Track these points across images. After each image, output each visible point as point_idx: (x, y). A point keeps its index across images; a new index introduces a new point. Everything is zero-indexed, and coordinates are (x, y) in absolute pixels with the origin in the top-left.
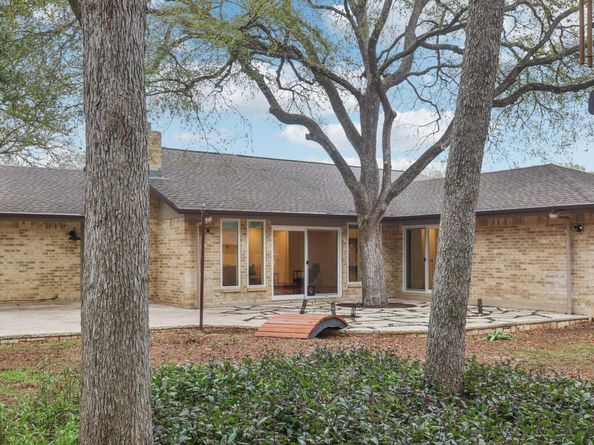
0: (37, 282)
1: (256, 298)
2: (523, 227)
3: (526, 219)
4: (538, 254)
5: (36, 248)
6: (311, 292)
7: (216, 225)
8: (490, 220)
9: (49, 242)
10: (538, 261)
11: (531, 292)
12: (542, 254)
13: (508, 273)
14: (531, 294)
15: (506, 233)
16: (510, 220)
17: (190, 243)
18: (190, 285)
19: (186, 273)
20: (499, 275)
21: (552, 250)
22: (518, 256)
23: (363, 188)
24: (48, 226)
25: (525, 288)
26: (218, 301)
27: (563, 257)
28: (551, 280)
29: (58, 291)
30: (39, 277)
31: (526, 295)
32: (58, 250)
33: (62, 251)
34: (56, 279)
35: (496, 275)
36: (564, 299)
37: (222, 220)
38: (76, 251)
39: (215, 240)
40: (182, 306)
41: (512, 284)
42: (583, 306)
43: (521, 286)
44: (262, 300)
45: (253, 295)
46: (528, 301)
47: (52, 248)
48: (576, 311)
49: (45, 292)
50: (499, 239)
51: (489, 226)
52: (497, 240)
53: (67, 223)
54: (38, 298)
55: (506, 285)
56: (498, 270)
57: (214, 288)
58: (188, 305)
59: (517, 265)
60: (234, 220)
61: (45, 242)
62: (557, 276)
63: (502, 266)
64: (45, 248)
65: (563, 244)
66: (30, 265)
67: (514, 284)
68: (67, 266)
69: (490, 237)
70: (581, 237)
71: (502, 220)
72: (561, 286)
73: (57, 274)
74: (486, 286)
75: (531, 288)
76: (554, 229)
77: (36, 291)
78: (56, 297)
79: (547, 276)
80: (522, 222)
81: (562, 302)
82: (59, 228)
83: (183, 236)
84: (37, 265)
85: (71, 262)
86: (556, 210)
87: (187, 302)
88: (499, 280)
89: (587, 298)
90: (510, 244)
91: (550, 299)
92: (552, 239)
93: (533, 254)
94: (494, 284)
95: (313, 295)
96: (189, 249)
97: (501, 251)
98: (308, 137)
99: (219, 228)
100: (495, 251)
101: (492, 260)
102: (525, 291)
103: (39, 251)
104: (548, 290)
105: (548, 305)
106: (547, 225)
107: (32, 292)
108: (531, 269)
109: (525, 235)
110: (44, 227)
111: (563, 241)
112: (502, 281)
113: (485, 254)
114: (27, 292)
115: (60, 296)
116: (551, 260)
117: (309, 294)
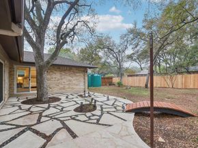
2: (72, 71)
12: (77, 78)
13: (67, 83)
15: (67, 72)
16: (68, 68)
22: (70, 78)
27: (82, 78)
43: (71, 86)
51: (61, 69)
52: (64, 73)
55: (67, 87)
59: (70, 81)
62: (81, 83)
63: (65, 81)
69: (61, 72)
71: (65, 68)
72: (82, 86)
74: (60, 87)
75: (74, 87)
79: (78, 83)
88: (64, 85)
90: (68, 75)
92: (80, 74)
97: (65, 77)
111: (82, 75)
113: (59, 78)
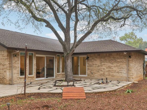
1: (31, 80)
2: (112, 56)
3: (113, 54)
4: (117, 64)
6: (47, 77)
8: (101, 54)
10: (117, 66)
11: (115, 75)
12: (118, 64)
13: (107, 70)
14: (115, 76)
15: (106, 58)
16: (108, 54)
17: (9, 60)
18: (9, 76)
19: (7, 71)
20: (104, 70)
21: (121, 63)
22: (110, 65)
23: (66, 43)
25: (112, 74)
26: (18, 82)
27: (125, 65)
28: (121, 72)
31: (113, 76)
35: (103, 70)
36: (125, 77)
37: (20, 52)
39: (18, 59)
40: (5, 84)
41: (108, 73)
42: (131, 79)
43: (111, 74)
44: (33, 80)
46: (114, 78)
48: (130, 81)
50: (104, 60)
51: (101, 56)
52: (103, 60)
56: (104, 69)
57: (17, 77)
58: (8, 83)
62: (123, 71)
63: (105, 68)
65: (125, 61)
67: (109, 73)
69: (101, 59)
70: (130, 59)
71: (105, 54)
72: (124, 73)
74: (100, 74)
76: (122, 57)
79: (120, 71)
80: (111, 55)
81: (124, 78)
83: (6, 58)
86: (126, 51)
87: (7, 82)
88: (104, 72)
89: (132, 77)
90: (107, 61)
91: (121, 77)
92: (121, 60)
93: (115, 64)
94: (103, 73)
96: (8, 62)
97: (105, 63)
98: (46, 26)
99: (19, 55)
100: (103, 63)
101: (102, 66)
102: (112, 75)
104: (120, 75)
105: (120, 79)
106: (119, 56)
108: (114, 69)
109: (113, 59)
112: (105, 72)
113: (100, 64)
116: (121, 66)
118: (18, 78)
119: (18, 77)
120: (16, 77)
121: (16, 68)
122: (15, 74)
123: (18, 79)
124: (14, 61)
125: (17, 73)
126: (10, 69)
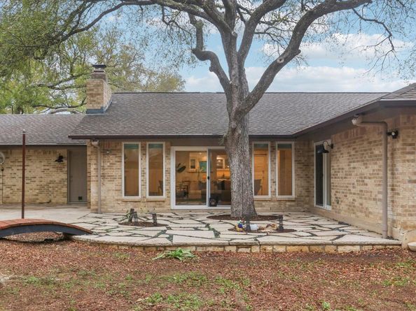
0: (37, 191)
1: (154, 207)
5: (37, 168)
7: (118, 148)
9: (46, 163)
10: (374, 175)
11: (370, 210)
13: (358, 188)
14: (370, 213)
15: (357, 145)
18: (95, 195)
22: (363, 169)
24: (45, 153)
26: (120, 208)
29: (51, 197)
30: (38, 187)
31: (367, 212)
32: (51, 169)
33: (54, 170)
34: (50, 189)
37: (123, 143)
38: (63, 169)
39: (117, 159)
41: (360, 201)
42: (398, 228)
44: (161, 209)
45: (152, 204)
47: (48, 168)
48: (394, 235)
49: (43, 198)
52: (353, 153)
53: (58, 151)
54: (38, 201)
55: (357, 202)
56: (353, 187)
57: (116, 198)
59: (363, 180)
60: (135, 143)
61: (43, 164)
64: (43, 168)
66: (33, 180)
68: (57, 180)
69: (349, 150)
73: (51, 185)
74: (348, 203)
75: (370, 206)
77: (36, 197)
78: (50, 201)
82: (52, 154)
84: (37, 180)
85: (60, 177)
93: (371, 167)
94: (353, 200)
95: (215, 206)
99: (120, 150)
101: (350, 175)
102: (366, 209)
103: (39, 170)
107: (34, 197)
110: (42, 153)
113: (347, 169)
114: (30, 197)
115: (53, 201)
117: (211, 205)
118: (117, 200)
119: (119, 198)
120: (114, 197)
121: (112, 178)
122: (111, 192)
123: (119, 202)
124: (108, 164)
125: (116, 190)
126: (97, 181)
